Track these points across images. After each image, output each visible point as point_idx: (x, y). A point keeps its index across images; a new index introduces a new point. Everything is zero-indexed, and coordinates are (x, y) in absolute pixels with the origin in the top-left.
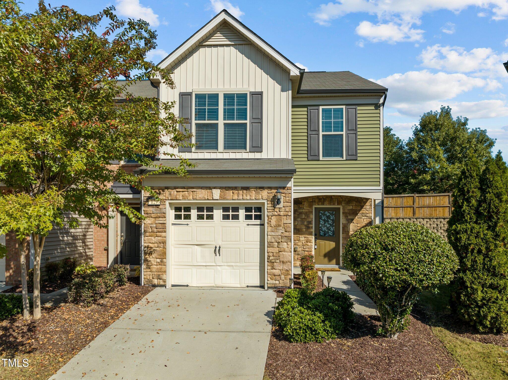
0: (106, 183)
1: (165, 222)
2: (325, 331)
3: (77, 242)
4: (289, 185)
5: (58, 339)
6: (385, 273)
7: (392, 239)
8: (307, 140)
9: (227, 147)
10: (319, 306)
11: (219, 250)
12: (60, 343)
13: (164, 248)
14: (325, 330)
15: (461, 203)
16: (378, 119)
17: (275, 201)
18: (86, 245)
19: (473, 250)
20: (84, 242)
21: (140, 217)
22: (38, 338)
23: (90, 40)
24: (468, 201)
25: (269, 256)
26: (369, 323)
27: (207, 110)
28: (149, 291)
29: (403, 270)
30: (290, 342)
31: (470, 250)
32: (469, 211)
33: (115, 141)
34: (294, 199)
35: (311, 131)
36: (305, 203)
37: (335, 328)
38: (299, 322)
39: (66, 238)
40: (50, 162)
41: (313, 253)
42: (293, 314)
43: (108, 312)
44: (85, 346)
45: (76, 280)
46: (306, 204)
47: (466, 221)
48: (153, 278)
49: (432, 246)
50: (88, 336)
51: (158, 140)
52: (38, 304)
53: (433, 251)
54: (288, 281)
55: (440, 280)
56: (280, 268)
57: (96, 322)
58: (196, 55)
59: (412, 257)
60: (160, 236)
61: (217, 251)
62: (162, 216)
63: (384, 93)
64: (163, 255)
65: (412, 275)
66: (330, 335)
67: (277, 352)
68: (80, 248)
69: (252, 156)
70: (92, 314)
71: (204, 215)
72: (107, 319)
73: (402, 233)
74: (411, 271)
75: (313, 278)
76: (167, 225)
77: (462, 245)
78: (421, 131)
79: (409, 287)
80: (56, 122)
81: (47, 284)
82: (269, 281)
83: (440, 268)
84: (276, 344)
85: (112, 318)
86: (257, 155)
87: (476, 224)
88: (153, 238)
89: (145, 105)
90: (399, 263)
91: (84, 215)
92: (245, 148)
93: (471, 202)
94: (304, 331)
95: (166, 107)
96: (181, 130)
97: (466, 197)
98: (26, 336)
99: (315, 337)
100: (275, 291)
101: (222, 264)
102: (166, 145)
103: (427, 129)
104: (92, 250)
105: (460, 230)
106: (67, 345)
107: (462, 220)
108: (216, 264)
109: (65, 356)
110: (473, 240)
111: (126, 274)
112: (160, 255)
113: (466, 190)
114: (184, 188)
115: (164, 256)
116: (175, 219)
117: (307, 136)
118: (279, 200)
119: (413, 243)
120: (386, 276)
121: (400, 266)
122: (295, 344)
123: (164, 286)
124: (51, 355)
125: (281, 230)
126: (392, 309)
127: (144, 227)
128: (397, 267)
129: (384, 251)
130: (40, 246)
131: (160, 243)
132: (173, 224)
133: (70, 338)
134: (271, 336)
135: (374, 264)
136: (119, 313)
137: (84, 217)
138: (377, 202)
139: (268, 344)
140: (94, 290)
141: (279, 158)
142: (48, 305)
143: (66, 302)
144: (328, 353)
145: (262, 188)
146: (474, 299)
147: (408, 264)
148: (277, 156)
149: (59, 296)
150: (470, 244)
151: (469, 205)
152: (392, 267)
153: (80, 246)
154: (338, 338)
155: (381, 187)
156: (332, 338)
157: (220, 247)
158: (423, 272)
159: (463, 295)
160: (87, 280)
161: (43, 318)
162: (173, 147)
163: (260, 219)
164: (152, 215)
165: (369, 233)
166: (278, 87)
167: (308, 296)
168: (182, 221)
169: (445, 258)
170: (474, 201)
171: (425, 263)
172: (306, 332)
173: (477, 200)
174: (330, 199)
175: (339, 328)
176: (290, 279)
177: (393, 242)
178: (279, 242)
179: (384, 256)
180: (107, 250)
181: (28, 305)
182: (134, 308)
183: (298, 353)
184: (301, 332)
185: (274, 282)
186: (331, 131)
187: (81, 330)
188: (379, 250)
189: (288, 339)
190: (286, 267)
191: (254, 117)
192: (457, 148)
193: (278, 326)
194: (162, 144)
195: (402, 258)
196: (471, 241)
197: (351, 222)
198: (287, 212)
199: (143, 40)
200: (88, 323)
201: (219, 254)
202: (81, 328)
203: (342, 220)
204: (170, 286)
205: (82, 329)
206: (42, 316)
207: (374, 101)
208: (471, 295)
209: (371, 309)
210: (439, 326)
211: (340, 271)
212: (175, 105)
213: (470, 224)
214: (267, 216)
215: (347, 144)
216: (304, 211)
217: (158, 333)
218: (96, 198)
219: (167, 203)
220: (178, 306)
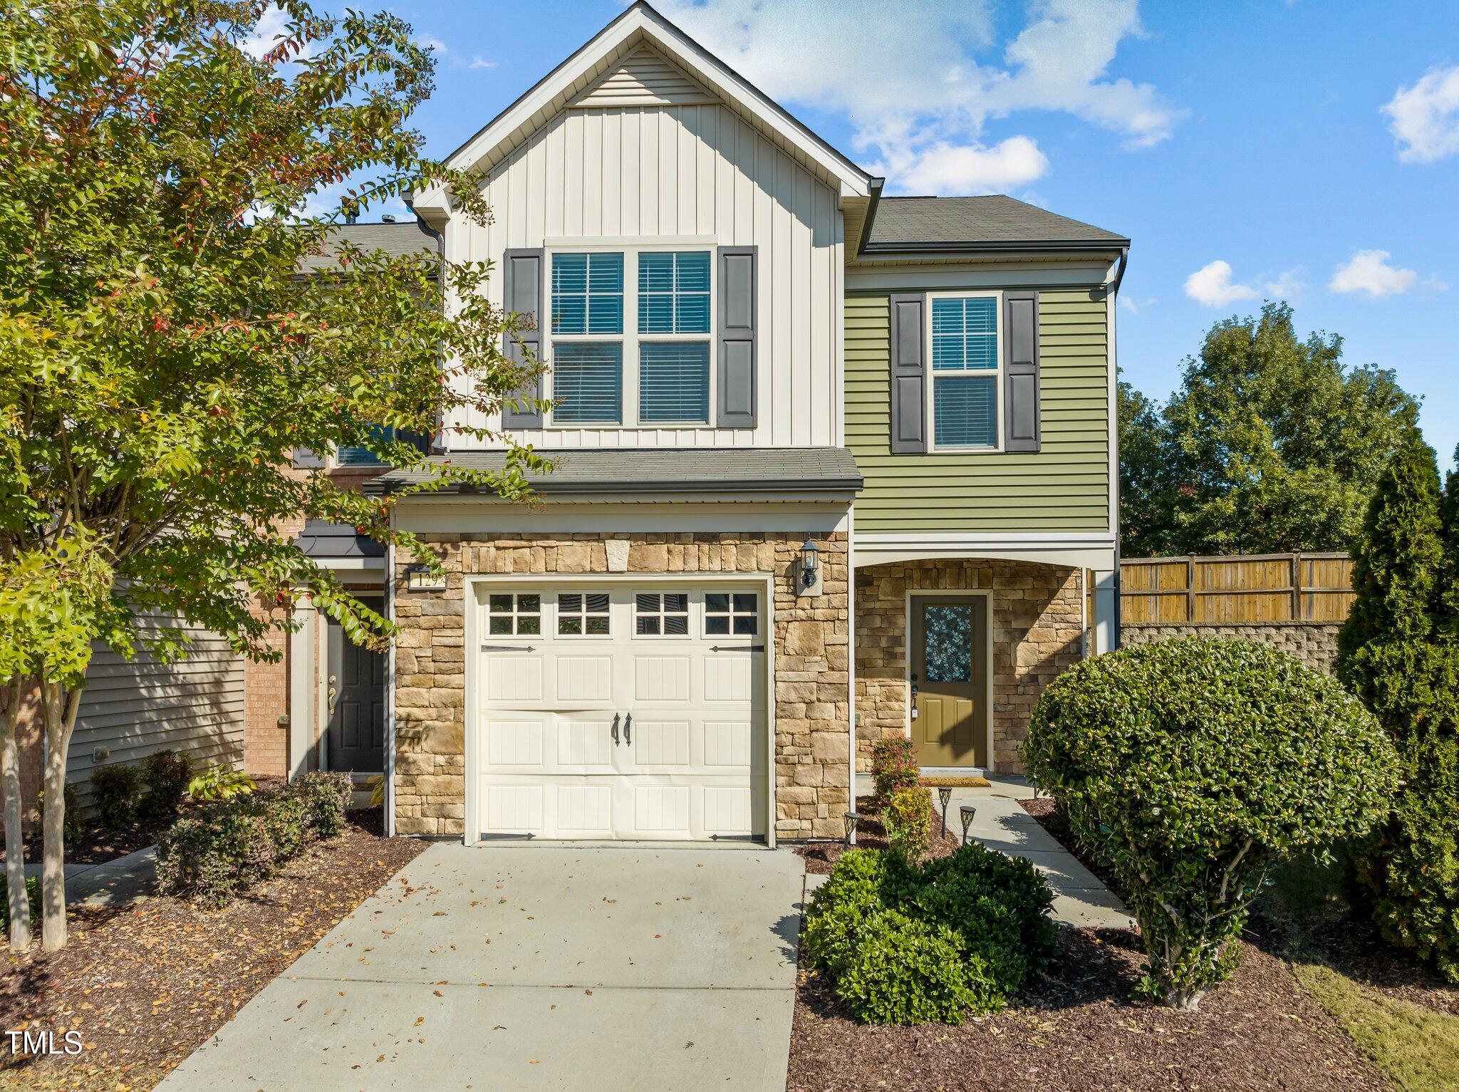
0: (274, 521)
1: (459, 641)
2: (970, 987)
3: (194, 702)
4: (840, 527)
5: (116, 1018)
6: (1170, 802)
7: (1187, 694)
8: (890, 393)
9: (652, 412)
10: (949, 906)
11: (627, 726)
12: (122, 1031)
13: (459, 721)
14: (968, 984)
15: (1383, 577)
16: (1101, 329)
17: (799, 577)
18: (221, 713)
19: (1423, 726)
20: (216, 704)
21: (379, 625)
22: (54, 1013)
23: (216, 61)
24: (1405, 571)
25: (780, 746)
26: (1100, 956)
27: (587, 303)
28: (412, 855)
29: (1227, 793)
30: (860, 1021)
31: (1414, 725)
32: (1410, 604)
33: (299, 386)
34: (857, 570)
35: (900, 365)
36: (883, 583)
37: (999, 975)
38: (888, 959)
39: (159, 692)
40: (89, 450)
41: (907, 732)
42: (869, 932)
43: (281, 924)
44: (203, 1041)
45: (184, 824)
46: (884, 585)
47: (1400, 634)
48: (424, 815)
49: (1316, 714)
50: (214, 1005)
51: (440, 387)
52: (56, 902)
53: (1322, 732)
54: (841, 821)
55: (1345, 827)
56: (813, 782)
57: (242, 957)
58: (554, 138)
59: (1258, 752)
60: (446, 686)
61: (621, 729)
62: (453, 624)
63: (1120, 251)
64: (456, 743)
65: (1256, 808)
66: (985, 997)
67: (820, 1057)
68: (204, 722)
69: (725, 439)
70: (232, 930)
71: (579, 619)
72: (279, 947)
73: (1218, 673)
74: (1253, 796)
75: (918, 811)
76: (466, 652)
77: (1387, 710)
78: (1205, 374)
79: (1242, 845)
80: (95, 315)
81: (99, 834)
82: (780, 822)
83: (1348, 787)
84: (813, 1030)
85: (295, 943)
86: (742, 439)
87: (1432, 643)
88: (423, 691)
89: (398, 274)
90: (1215, 771)
91: (204, 620)
92: (704, 416)
93: (1413, 576)
94: (904, 988)
95: (463, 278)
96: (508, 356)
97: (1398, 561)
98: (13, 1007)
99: (940, 1007)
100: (799, 852)
101: (637, 770)
102: (462, 403)
103: (1224, 367)
104: (241, 726)
105: (1381, 663)
106: (147, 1037)
107: (1388, 632)
108: (616, 768)
109: (136, 1074)
110: (1425, 695)
111: (343, 800)
112: (446, 743)
113: (1398, 539)
114: (518, 536)
115: (457, 747)
116: (492, 632)
117: (890, 382)
118: (810, 571)
119: (1255, 705)
120: (1174, 811)
121: (1217, 781)
122: (876, 1029)
123: (460, 838)
124: (91, 1072)
125: (817, 665)
126: (1187, 916)
127: (397, 658)
128: (1209, 785)
129: (1164, 732)
130: (65, 718)
131: (446, 706)
132: (486, 648)
133: (155, 1012)
134: (797, 1001)
135: (1134, 774)
136: (317, 927)
137: (203, 626)
138: (1100, 578)
139: (789, 1031)
140: (239, 855)
141: (808, 445)
142: (95, 903)
143: (151, 891)
144: (984, 1060)
145: (759, 537)
146: (1430, 879)
147: (1244, 773)
148: (801, 441)
149: (133, 871)
150: (1414, 708)
151: (1408, 584)
152: (1192, 784)
153: (204, 716)
154: (1009, 1006)
155: (1113, 533)
156: (992, 1009)
157: (629, 718)
158: (1291, 801)
159: (1395, 865)
160: (218, 823)
161: (74, 945)
162: (485, 409)
163: (753, 631)
164: (422, 620)
165: (1110, 675)
166: (803, 233)
167: (908, 872)
168: (514, 639)
169: (1362, 754)
170: (1423, 572)
171: (1300, 769)
172: (911, 991)
173: (1432, 570)
174: (957, 569)
175: (1014, 977)
176: (847, 816)
177: (1192, 703)
178: (812, 702)
179: (1164, 747)
180: (285, 726)
181: (25, 907)
182: (362, 911)
183: (886, 1059)
184: (895, 990)
185: (796, 823)
186: (960, 367)
187: (192, 983)
188: (1147, 728)
189: (851, 1011)
190: (831, 779)
191: (730, 324)
192: (1312, 421)
193: (817, 968)
194: (451, 402)
195: (1222, 755)
196: (1417, 696)
197: (1021, 639)
198: (834, 608)
199: (392, 70)
200: (217, 962)
201: (628, 738)
202: (192, 978)
203: (994, 634)
204: (477, 837)
205: (196, 981)
206: (69, 941)
207: (1088, 277)
208: (1421, 866)
209: (1098, 908)
210: (1316, 963)
211: (989, 786)
212: (491, 273)
213: (1411, 642)
214: (775, 622)
215: (1009, 406)
216: (878, 605)
217: (437, 993)
218: (238, 568)
219: (467, 582)
220: (502, 902)
